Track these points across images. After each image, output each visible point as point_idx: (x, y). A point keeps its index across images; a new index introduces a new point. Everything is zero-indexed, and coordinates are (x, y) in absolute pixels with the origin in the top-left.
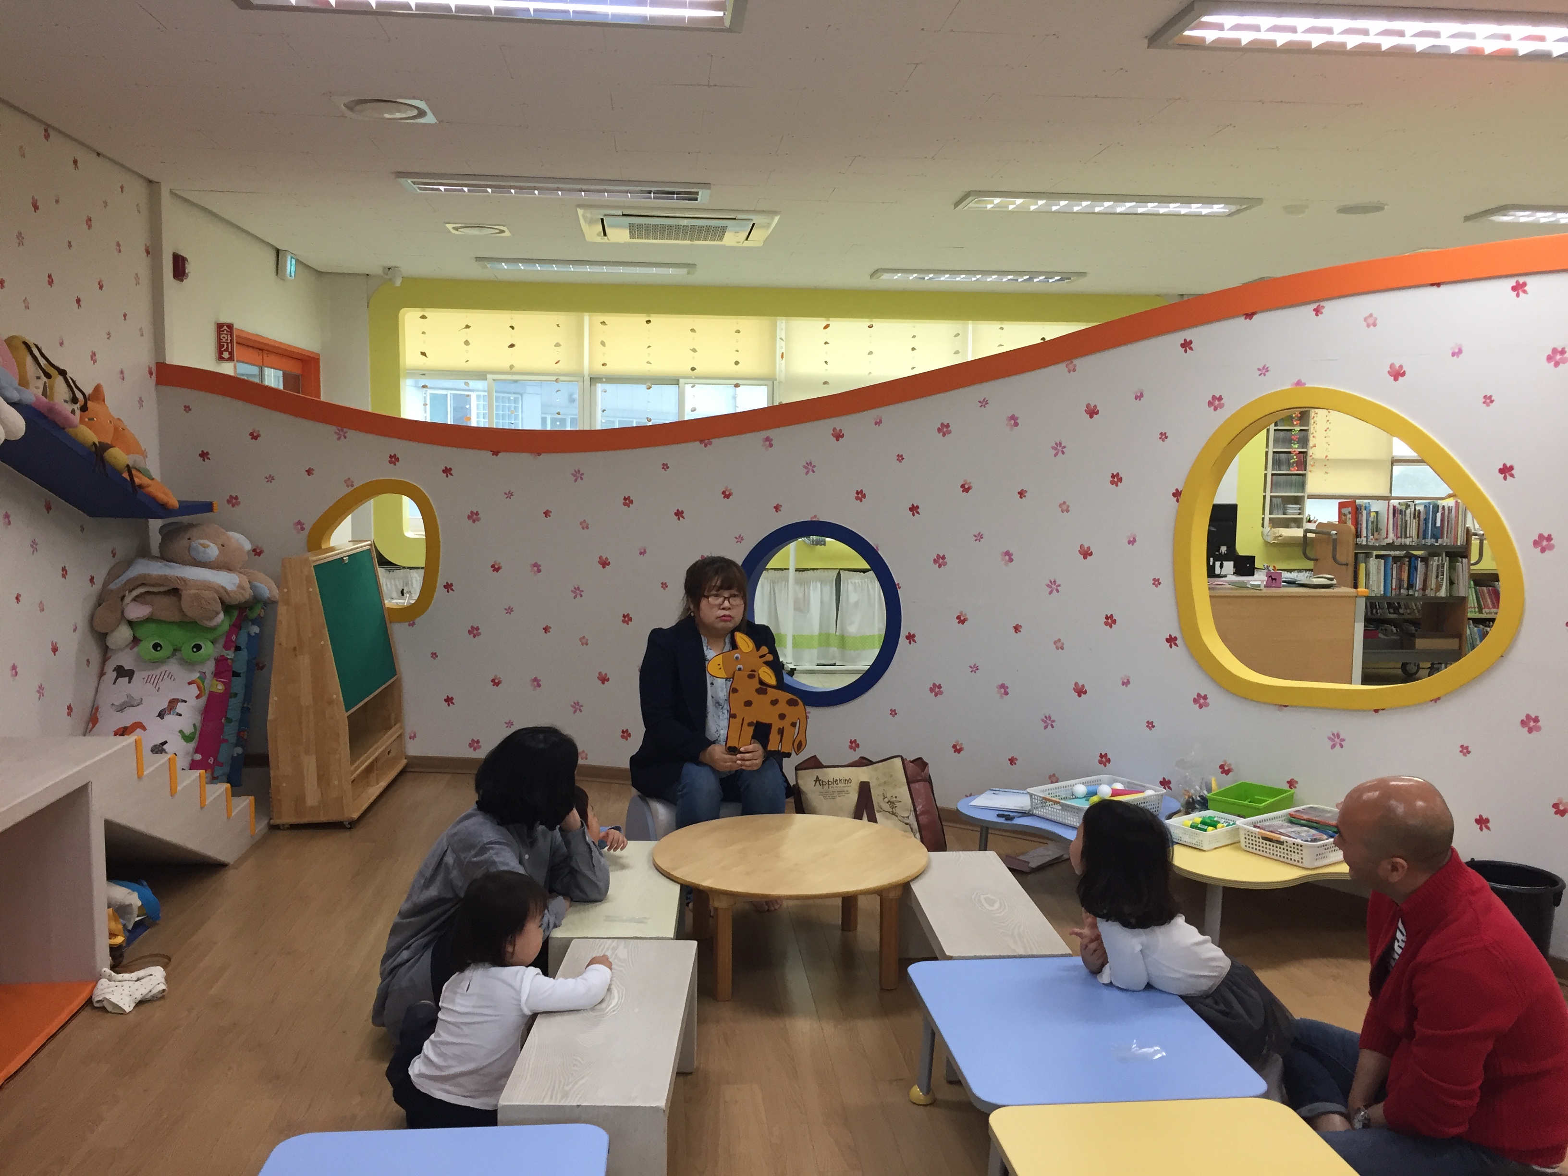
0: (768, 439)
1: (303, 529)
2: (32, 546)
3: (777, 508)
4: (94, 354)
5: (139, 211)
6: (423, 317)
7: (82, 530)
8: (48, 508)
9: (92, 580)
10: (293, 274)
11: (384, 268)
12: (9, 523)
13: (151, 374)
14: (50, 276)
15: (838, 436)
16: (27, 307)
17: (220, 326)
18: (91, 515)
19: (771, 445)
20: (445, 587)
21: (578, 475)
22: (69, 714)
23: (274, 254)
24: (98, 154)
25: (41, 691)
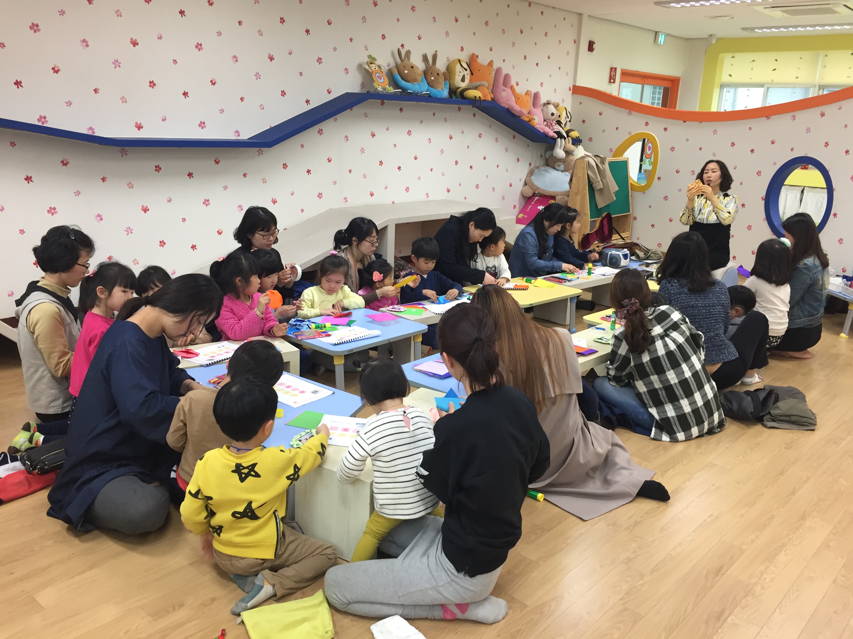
0: (794, 116)
1: (612, 151)
2: (506, 150)
3: (792, 149)
4: (542, 83)
5: (572, 26)
6: (733, 57)
7: (528, 146)
8: (514, 137)
9: (530, 164)
10: (662, 42)
11: (709, 35)
12: (497, 141)
13: (570, 90)
14: (525, 56)
15: (823, 115)
16: (514, 68)
17: (611, 69)
18: (532, 141)
19: (794, 119)
20: (658, 178)
21: (715, 132)
22: (514, 208)
23: (654, 34)
24: (554, 8)
25: (503, 198)
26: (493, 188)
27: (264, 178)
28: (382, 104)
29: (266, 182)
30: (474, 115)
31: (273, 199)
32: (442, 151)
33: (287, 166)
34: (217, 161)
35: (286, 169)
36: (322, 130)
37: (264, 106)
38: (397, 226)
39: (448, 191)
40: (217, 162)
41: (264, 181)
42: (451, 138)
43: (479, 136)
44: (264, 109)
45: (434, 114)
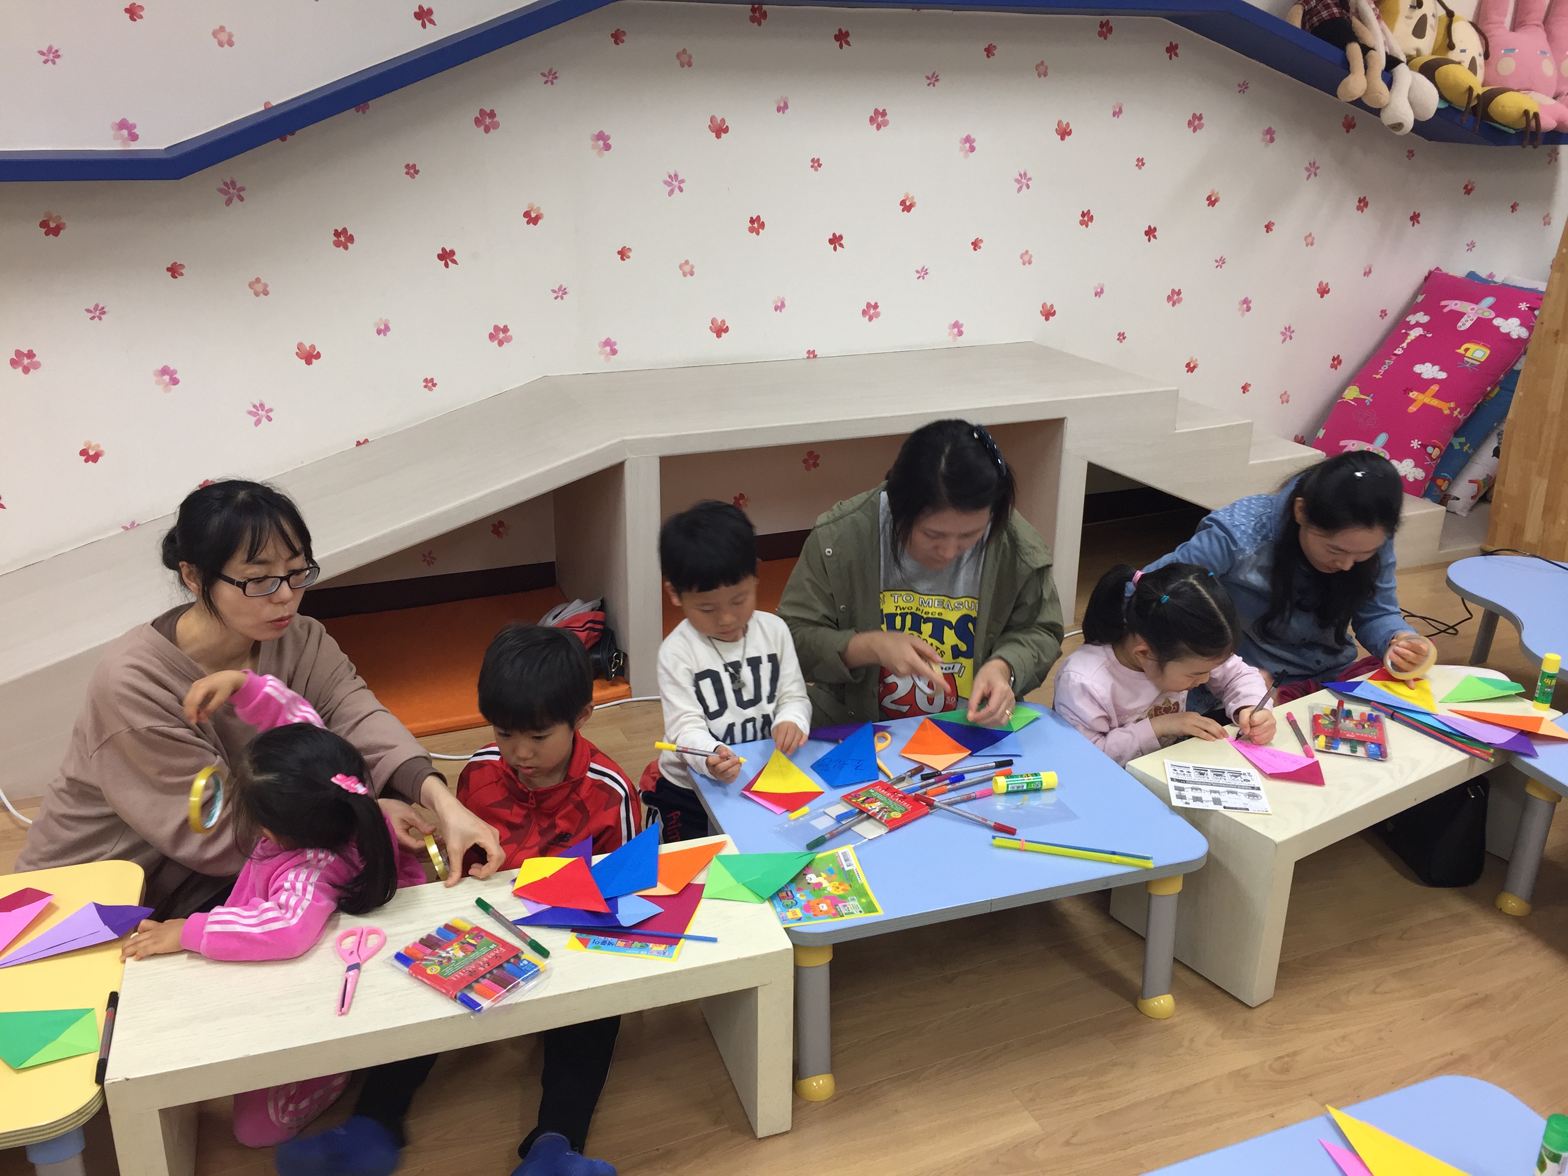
2: (1308, 169)
12: (1272, 140)
25: (1288, 333)
26: (1246, 301)
27: (258, 280)
28: (753, 19)
29: (266, 293)
30: (1172, 50)
31: (300, 346)
32: (1023, 180)
33: (351, 239)
34: (52, 225)
35: (346, 248)
36: (492, 115)
37: (230, 36)
38: (666, 462)
39: (1048, 313)
40: (52, 229)
41: (259, 287)
42: (1064, 132)
43: (1190, 123)
44: (231, 44)
45: (989, 51)
